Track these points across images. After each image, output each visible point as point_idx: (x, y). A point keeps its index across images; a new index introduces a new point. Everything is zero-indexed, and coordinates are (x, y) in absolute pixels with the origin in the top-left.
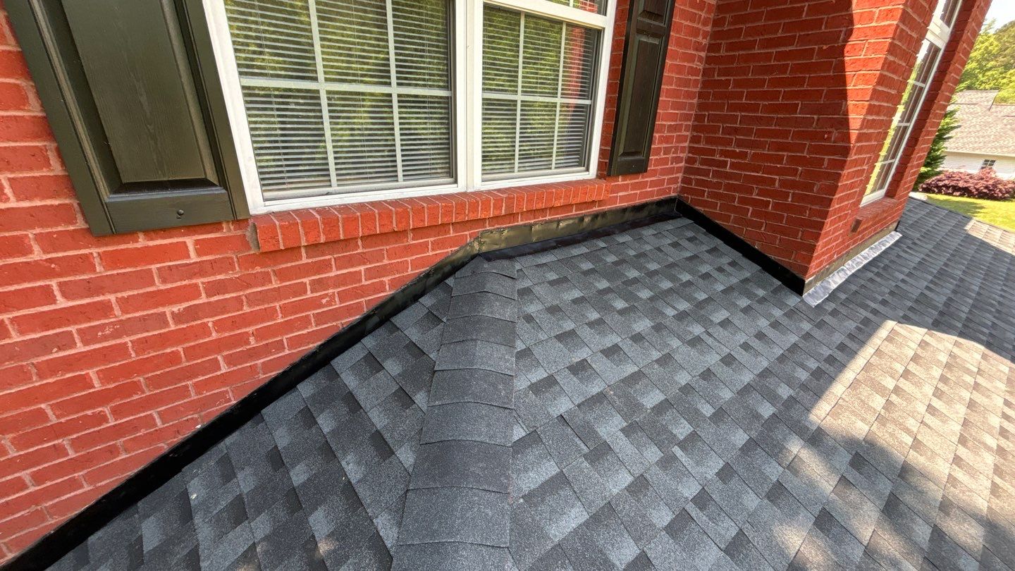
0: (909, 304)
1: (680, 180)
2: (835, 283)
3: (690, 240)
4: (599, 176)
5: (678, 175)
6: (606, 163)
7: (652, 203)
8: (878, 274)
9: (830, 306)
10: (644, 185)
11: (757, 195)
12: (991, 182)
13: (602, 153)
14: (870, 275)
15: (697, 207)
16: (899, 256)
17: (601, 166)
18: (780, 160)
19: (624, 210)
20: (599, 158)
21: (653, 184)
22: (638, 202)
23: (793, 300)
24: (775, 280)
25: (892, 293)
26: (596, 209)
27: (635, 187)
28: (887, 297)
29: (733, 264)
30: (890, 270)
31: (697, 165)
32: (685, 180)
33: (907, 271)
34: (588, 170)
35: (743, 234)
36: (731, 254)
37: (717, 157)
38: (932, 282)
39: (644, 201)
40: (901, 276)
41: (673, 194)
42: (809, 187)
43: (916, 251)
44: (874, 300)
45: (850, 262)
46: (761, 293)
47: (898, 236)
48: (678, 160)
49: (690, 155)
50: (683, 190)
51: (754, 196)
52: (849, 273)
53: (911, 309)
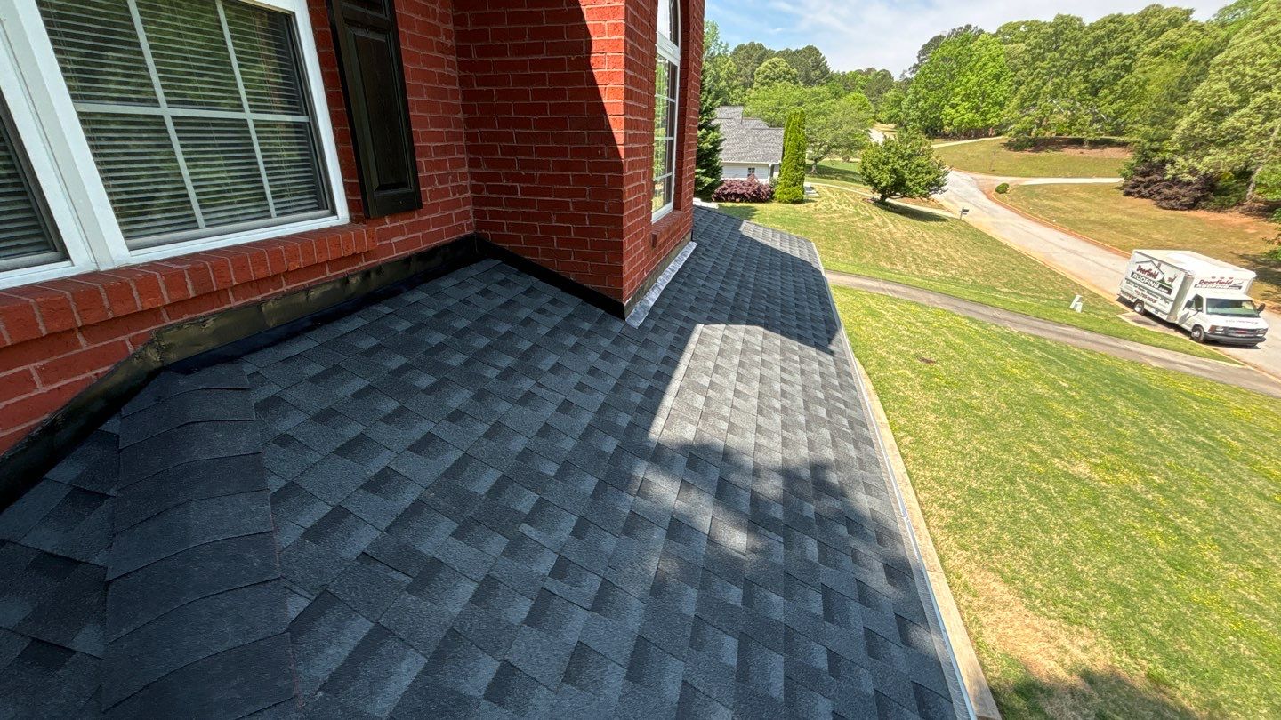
0: (710, 305)
1: (471, 214)
2: (652, 299)
3: (502, 283)
4: (355, 219)
5: (467, 208)
6: (359, 201)
7: (444, 246)
8: (685, 284)
9: (650, 326)
10: (425, 224)
11: (557, 221)
12: (756, 188)
13: (348, 188)
14: (678, 286)
15: (500, 245)
16: (697, 264)
17: (352, 206)
18: (566, 180)
19: (407, 260)
20: (347, 195)
21: (437, 222)
22: (423, 247)
23: (617, 327)
24: (598, 310)
25: (697, 299)
26: (363, 264)
27: (412, 228)
28: (694, 304)
29: (554, 302)
30: (692, 278)
31: (485, 194)
32: (477, 214)
33: (705, 276)
34: (334, 213)
35: (556, 266)
36: (549, 292)
37: (504, 183)
38: (723, 282)
39: (432, 244)
40: (701, 282)
41: (468, 232)
42: (599, 207)
43: (709, 256)
44: (684, 308)
45: (661, 277)
46: (587, 326)
47: (694, 245)
48: (462, 190)
49: (474, 182)
50: (479, 225)
51: (554, 224)
52: (662, 288)
53: (712, 310)
